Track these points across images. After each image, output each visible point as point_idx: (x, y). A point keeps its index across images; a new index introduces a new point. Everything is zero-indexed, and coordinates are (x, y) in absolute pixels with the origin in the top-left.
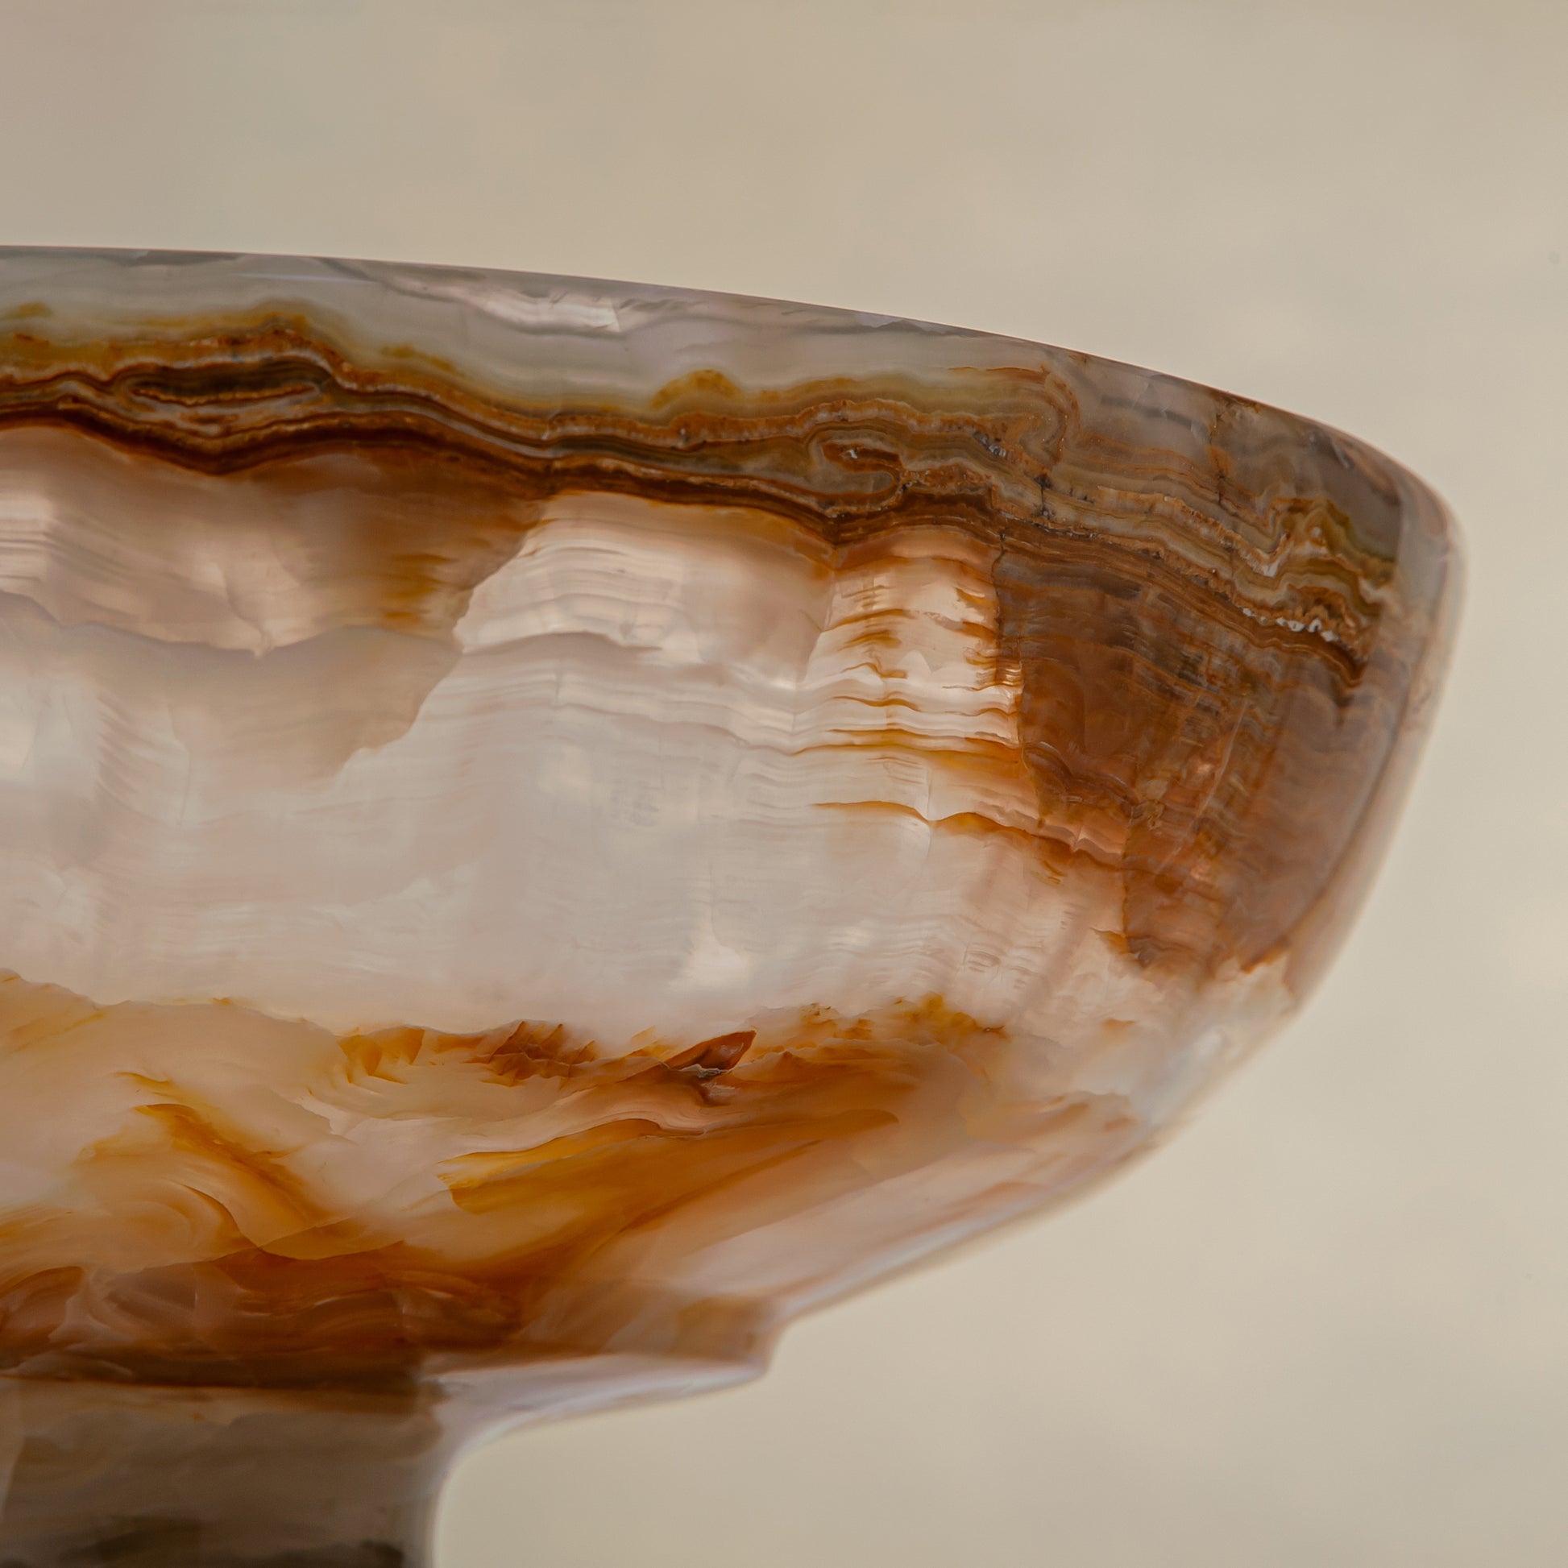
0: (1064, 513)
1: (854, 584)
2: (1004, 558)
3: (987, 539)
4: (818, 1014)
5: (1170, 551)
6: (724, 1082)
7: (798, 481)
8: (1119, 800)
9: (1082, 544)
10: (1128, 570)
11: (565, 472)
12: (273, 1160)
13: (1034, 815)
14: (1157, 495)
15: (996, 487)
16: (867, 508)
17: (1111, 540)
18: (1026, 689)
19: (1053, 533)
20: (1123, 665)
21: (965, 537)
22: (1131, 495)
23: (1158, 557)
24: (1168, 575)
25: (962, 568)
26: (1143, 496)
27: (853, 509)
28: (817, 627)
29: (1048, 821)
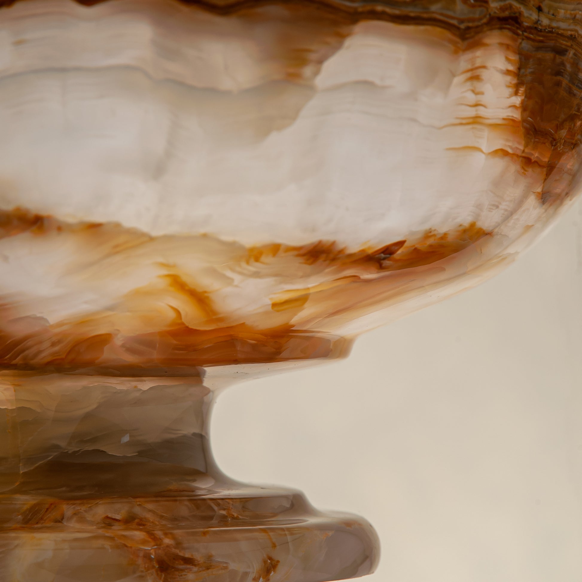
0: (545, 21)
1: (468, 55)
2: (523, 42)
3: (518, 35)
4: (431, 232)
5: (579, 34)
6: (390, 260)
7: (450, 13)
8: (551, 139)
9: (550, 34)
10: (564, 43)
11: (362, 13)
12: (206, 295)
13: (522, 148)
14: (577, 11)
15: (522, 12)
16: (476, 24)
17: (560, 32)
18: (526, 97)
19: (541, 31)
20: (558, 84)
21: (509, 34)
22: (569, 12)
23: (575, 38)
24: (578, 45)
25: (508, 47)
26: (572, 12)
27: (470, 24)
28: (454, 75)
29: (526, 150)
